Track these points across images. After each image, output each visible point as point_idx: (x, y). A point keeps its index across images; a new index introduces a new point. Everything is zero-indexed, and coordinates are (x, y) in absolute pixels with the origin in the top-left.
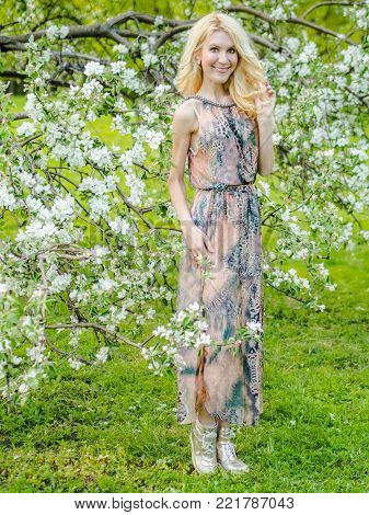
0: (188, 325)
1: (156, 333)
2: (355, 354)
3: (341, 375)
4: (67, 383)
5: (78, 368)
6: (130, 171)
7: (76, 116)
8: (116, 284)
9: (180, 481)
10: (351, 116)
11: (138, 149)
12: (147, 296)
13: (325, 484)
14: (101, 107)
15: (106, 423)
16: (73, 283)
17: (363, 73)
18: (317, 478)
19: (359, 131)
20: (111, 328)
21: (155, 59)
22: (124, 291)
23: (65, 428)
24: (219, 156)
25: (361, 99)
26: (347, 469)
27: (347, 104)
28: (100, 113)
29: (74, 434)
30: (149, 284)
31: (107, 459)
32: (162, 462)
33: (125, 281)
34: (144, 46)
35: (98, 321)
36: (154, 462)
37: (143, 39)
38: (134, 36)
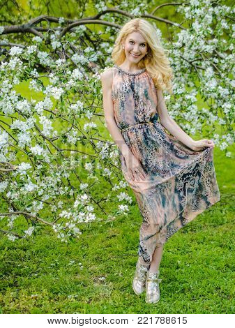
0: (81, 209)
1: (61, 215)
2: (194, 223)
3: (185, 236)
4: (11, 252)
5: (14, 240)
6: (42, 114)
7: (7, 81)
8: (36, 186)
9: (83, 308)
10: (185, 75)
11: (48, 101)
12: (57, 193)
13: (174, 305)
14: (22, 75)
15: (36, 275)
16: (8, 188)
17: (191, 46)
18: (169, 301)
19: (191, 84)
20: (34, 214)
21: (59, 44)
22: (42, 190)
23: (10, 279)
24: (123, 104)
25: (190, 63)
26: (189, 294)
27: (182, 67)
28: (22, 79)
29: (16, 283)
30: (58, 185)
31: (36, 297)
32: (71, 297)
33: (43, 184)
34: (52, 36)
35: (25, 210)
36: (66, 297)
37: (51, 32)
38: (45, 31)
